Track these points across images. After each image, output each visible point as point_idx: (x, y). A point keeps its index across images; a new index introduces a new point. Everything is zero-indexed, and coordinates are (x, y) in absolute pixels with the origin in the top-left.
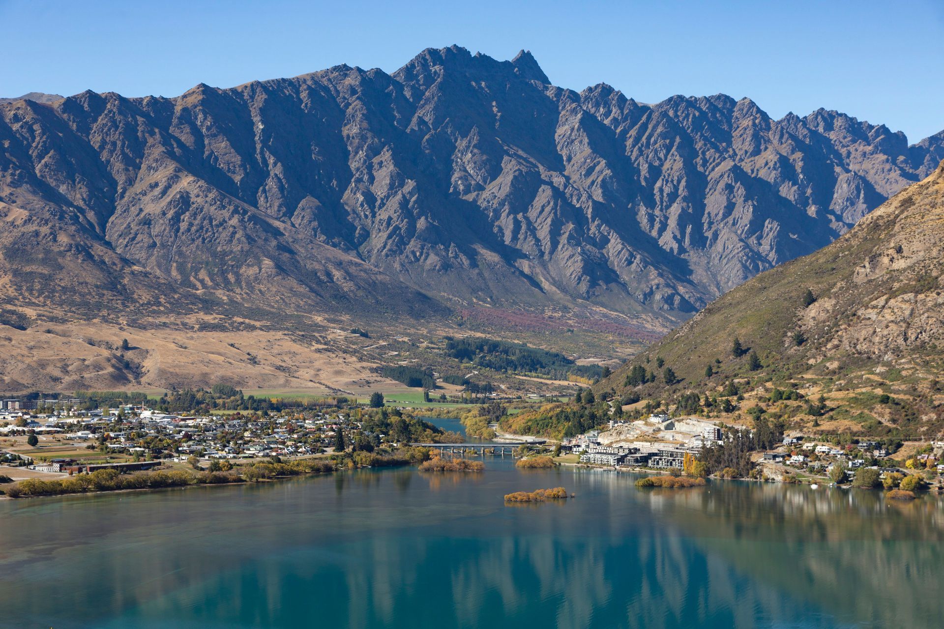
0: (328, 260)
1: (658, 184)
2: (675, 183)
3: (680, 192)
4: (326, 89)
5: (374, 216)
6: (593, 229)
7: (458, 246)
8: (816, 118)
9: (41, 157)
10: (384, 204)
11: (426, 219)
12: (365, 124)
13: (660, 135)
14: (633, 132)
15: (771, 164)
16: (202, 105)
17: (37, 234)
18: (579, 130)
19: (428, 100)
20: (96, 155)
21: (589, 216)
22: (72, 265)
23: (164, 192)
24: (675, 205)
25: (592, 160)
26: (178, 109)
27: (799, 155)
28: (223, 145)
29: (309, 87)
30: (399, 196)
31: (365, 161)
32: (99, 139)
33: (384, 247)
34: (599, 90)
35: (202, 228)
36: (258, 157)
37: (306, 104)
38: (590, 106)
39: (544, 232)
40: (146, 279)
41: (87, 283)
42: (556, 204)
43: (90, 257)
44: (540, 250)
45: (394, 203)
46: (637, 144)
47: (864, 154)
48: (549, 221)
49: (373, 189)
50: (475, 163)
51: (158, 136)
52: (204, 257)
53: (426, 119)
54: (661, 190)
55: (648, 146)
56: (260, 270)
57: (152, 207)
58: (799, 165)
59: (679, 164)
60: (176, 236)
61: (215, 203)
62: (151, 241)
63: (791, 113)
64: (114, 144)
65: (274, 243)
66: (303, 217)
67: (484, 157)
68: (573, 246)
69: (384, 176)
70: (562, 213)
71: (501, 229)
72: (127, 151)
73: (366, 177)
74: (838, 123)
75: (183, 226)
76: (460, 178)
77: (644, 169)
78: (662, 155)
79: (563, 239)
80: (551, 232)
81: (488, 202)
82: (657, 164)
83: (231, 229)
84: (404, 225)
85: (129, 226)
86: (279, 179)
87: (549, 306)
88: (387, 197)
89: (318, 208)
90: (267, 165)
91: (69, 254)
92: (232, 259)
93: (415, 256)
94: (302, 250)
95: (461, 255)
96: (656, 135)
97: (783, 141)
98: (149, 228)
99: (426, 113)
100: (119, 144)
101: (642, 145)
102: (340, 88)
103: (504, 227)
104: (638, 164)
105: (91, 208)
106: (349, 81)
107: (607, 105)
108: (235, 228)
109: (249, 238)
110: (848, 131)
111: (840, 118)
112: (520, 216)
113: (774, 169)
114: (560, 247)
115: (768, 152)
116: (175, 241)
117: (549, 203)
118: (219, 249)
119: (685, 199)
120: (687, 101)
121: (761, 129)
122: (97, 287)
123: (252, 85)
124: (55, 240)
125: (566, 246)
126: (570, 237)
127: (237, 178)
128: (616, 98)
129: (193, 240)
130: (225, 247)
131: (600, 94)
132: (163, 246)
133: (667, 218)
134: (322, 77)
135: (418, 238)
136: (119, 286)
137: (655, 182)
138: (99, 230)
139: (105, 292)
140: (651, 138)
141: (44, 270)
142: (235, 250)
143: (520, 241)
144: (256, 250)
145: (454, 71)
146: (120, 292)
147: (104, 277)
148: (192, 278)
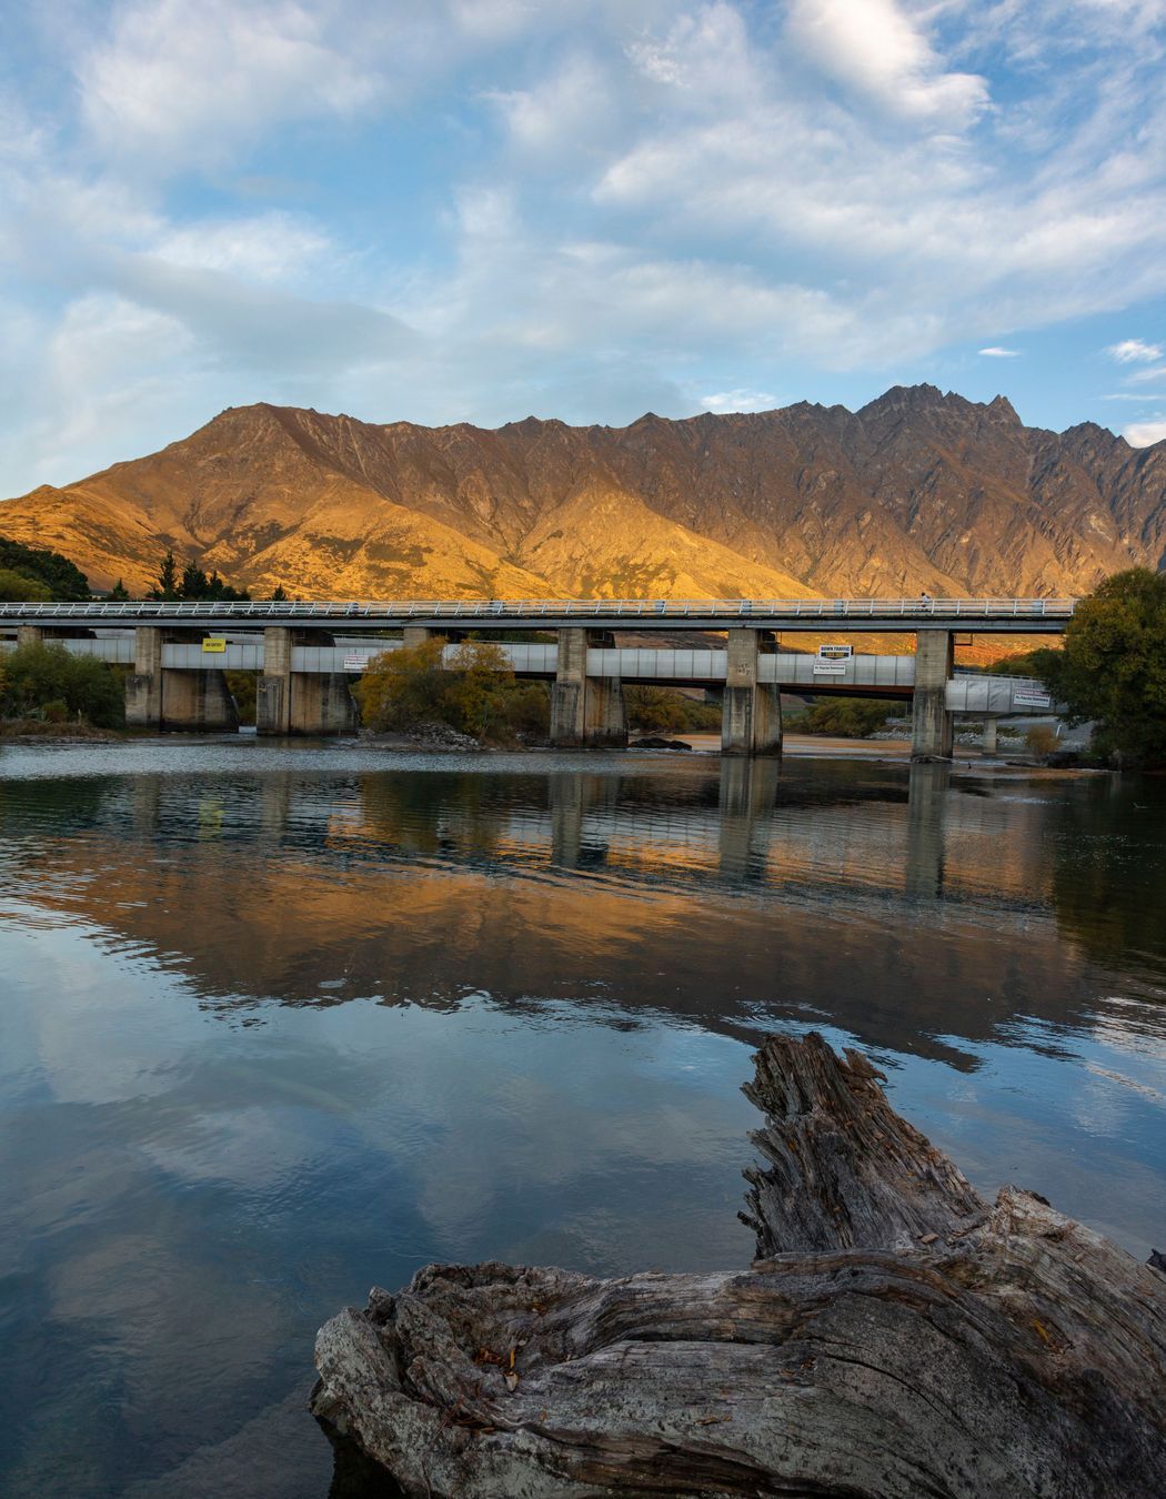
10: (835, 533)
16: (645, 431)
26: (621, 438)
30: (852, 521)
40: (522, 581)
57: (567, 521)
61: (634, 515)
64: (546, 465)
66: (743, 543)
69: (834, 505)
85: (541, 541)
92: (642, 574)
100: (551, 464)
105: (508, 525)
106: (808, 416)
118: (631, 562)
130: (637, 561)
136: (487, 587)
137: (1147, 522)
138: (512, 547)
139: (467, 591)
140: (1143, 477)
141: (403, 566)
142: (648, 563)
143: (986, 575)
144: (671, 563)
145: (923, 409)
146: (485, 592)
147: (470, 577)
148: (594, 592)
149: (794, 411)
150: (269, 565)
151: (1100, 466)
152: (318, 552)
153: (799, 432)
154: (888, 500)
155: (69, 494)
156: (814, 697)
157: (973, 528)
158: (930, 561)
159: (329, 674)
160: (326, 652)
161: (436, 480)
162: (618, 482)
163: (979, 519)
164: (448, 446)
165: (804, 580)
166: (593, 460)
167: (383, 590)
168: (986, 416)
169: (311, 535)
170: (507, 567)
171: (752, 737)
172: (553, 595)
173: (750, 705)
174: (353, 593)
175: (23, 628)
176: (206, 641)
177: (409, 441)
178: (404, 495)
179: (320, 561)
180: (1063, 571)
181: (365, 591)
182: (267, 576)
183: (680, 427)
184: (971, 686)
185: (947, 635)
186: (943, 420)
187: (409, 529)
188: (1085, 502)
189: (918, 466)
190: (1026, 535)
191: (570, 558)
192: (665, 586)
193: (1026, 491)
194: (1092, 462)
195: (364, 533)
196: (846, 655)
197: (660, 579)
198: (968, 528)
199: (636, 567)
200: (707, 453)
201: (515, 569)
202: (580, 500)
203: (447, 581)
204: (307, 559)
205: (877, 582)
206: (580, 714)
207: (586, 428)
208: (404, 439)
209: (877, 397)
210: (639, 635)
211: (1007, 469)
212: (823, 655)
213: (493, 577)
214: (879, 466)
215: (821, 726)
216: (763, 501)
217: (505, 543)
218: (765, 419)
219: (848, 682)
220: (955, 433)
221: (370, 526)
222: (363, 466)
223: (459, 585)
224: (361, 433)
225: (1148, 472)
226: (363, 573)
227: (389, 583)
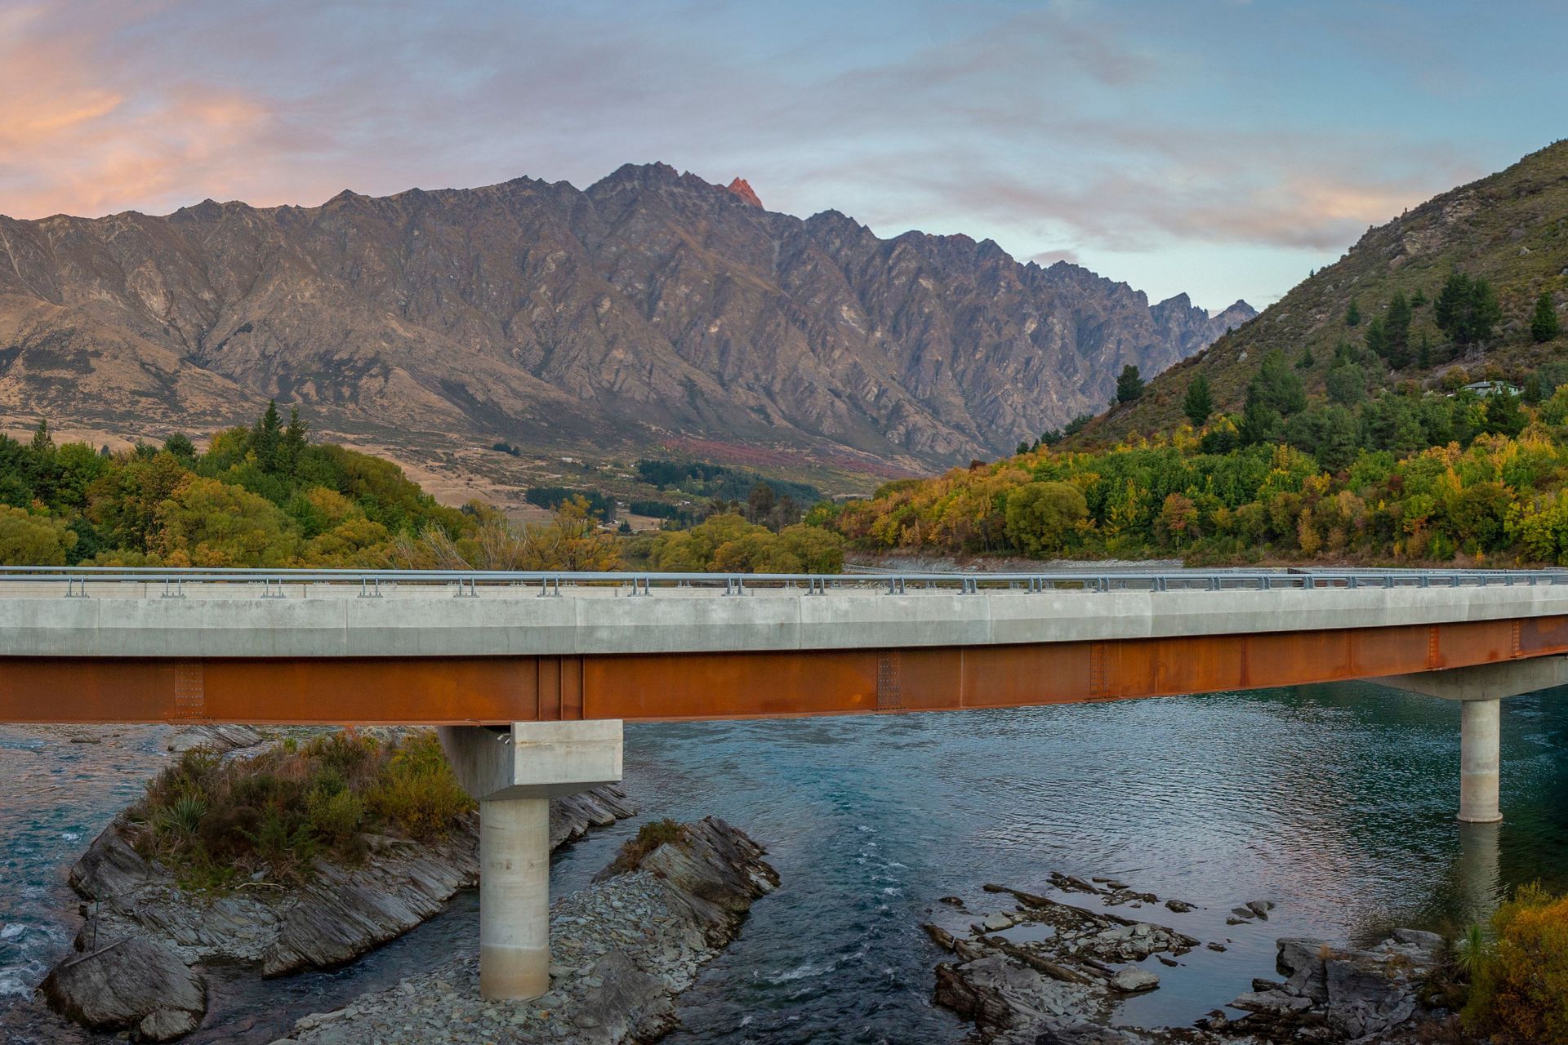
5: (554, 333)
16: (344, 210)
20: (206, 267)
29: (479, 198)
33: (567, 369)
35: (316, 334)
39: (770, 360)
44: (766, 380)
56: (386, 381)
60: (282, 344)
64: (228, 252)
75: (293, 332)
78: (902, 287)
81: (701, 325)
85: (227, 337)
100: (234, 251)
102: (517, 201)
105: (187, 321)
106: (530, 192)
123: (408, 192)
134: (498, 190)
136: (167, 392)
137: (897, 315)
138: (193, 346)
139: (143, 399)
140: (890, 269)
141: (67, 374)
142: (356, 358)
143: (740, 368)
144: (383, 357)
145: (658, 188)
146: (165, 399)
147: (147, 381)
148: (293, 393)
149: (513, 187)
151: (846, 255)
153: (520, 209)
154: (626, 286)
157: (722, 317)
158: (677, 352)
161: (99, 275)
162: (313, 267)
163: (728, 307)
164: (112, 237)
165: (537, 373)
166: (283, 243)
167: (45, 403)
168: (726, 198)
170: (190, 368)
172: (246, 399)
174: (12, 409)
177: (67, 234)
178: (64, 295)
180: (819, 364)
181: (25, 405)
183: (383, 204)
186: (680, 201)
187: (72, 331)
188: (836, 292)
189: (657, 248)
190: (778, 325)
191: (263, 355)
192: (376, 384)
193: (773, 279)
194: (839, 250)
195: (21, 340)
197: (372, 376)
198: (716, 317)
199: (342, 363)
200: (416, 233)
201: (199, 370)
202: (271, 288)
203: (120, 388)
205: (622, 375)
207: (273, 209)
208: (62, 234)
209: (608, 175)
211: (752, 255)
213: (174, 381)
214: (614, 249)
216: (484, 285)
217: (185, 342)
218: (481, 195)
220: (696, 215)
221: (26, 332)
222: (16, 267)
223: (133, 392)
224: (12, 230)
225: (895, 264)
226: (21, 385)
227: (53, 393)
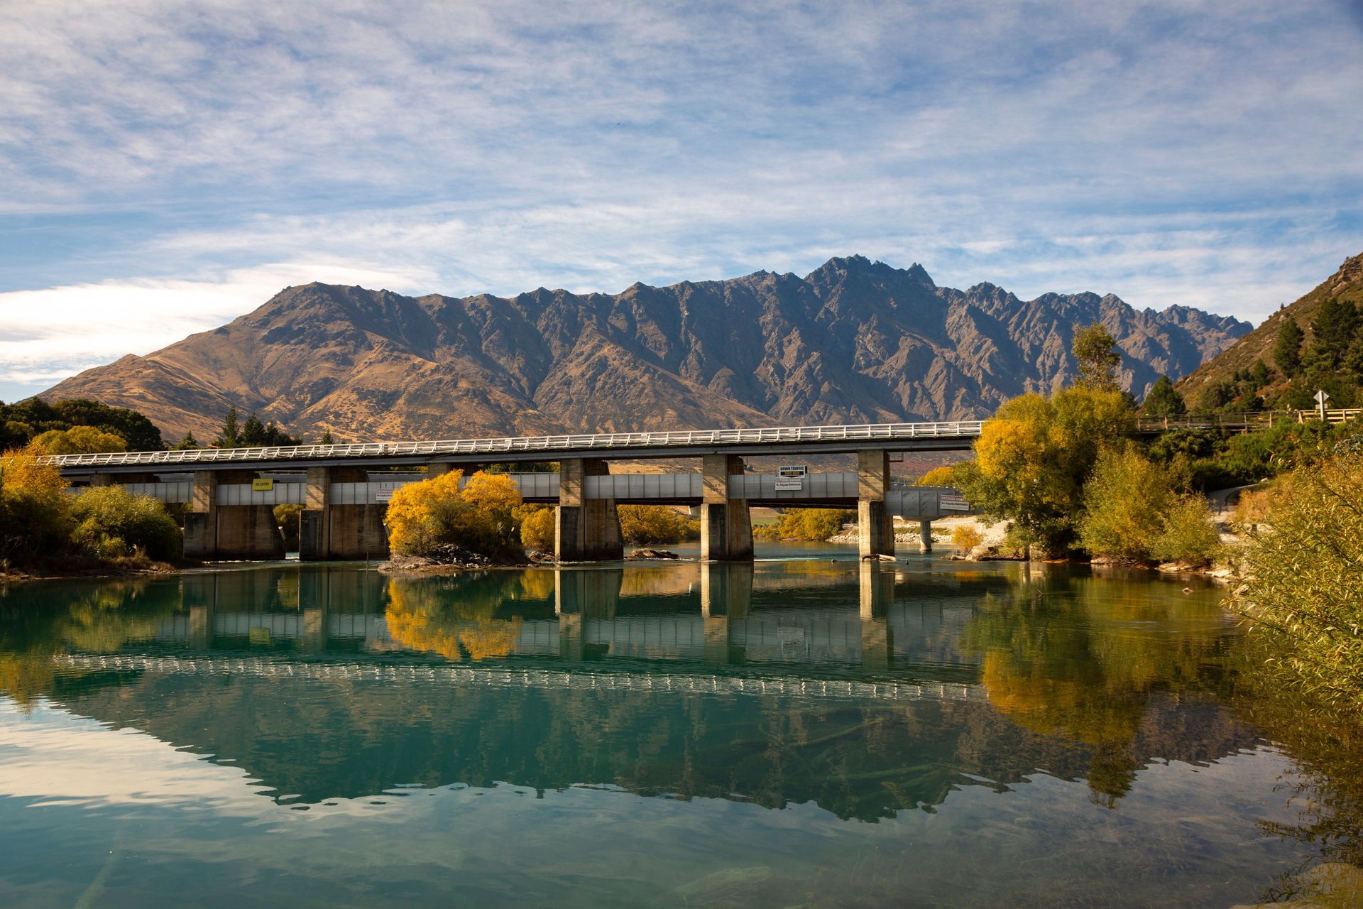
0: (731, 412)
1: (1040, 359)
2: (1056, 357)
3: (1061, 365)
4: (747, 290)
5: (783, 384)
6: (984, 393)
7: (858, 406)
8: (1171, 312)
9: (488, 335)
10: (792, 374)
11: (830, 383)
12: (778, 313)
13: (1038, 320)
14: (1014, 319)
15: (1140, 344)
16: (636, 297)
17: (440, 381)
18: (966, 316)
19: (834, 295)
20: (540, 337)
21: (980, 383)
22: (465, 407)
23: (586, 360)
24: (1058, 375)
25: (979, 340)
26: (617, 303)
27: (1164, 336)
28: (652, 328)
29: (731, 287)
30: (806, 365)
31: (776, 341)
32: (544, 323)
33: (791, 409)
34: (982, 287)
35: (615, 385)
36: (683, 338)
37: (729, 299)
38: (974, 301)
39: (938, 397)
40: (538, 421)
41: (475, 423)
42: (949, 372)
43: (486, 401)
44: (936, 412)
45: (800, 372)
46: (1018, 328)
47: (1218, 339)
48: (943, 386)
49: (782, 362)
50: (875, 342)
51: (594, 321)
52: (613, 410)
53: (832, 309)
54: (1043, 364)
55: (1028, 330)
56: (663, 420)
57: (574, 370)
58: (1166, 344)
59: (1058, 341)
60: (591, 393)
61: (629, 364)
62: (569, 398)
63: (1148, 309)
64: (555, 326)
65: (680, 397)
66: (718, 384)
67: (883, 337)
68: (966, 407)
69: (791, 351)
70: (954, 380)
71: (899, 395)
72: (565, 331)
73: (777, 353)
74: (1191, 316)
75: (599, 384)
76: (861, 355)
77: (1026, 347)
78: (1041, 336)
79: (957, 402)
80: (945, 396)
81: (887, 373)
82: (1037, 343)
83: (641, 386)
84: (808, 390)
85: (553, 387)
86: (699, 354)
87: (945, 458)
88: (795, 368)
89: (731, 376)
90: (690, 344)
91: (465, 398)
92: (638, 412)
93: (819, 416)
94: (707, 404)
95: (862, 414)
96: (1035, 319)
97: (1148, 325)
98: (568, 387)
99: (833, 305)
100: (559, 326)
101: (1023, 329)
102: (758, 288)
103: (901, 393)
104: (1021, 344)
105: (525, 375)
106: (766, 282)
107: (990, 299)
108: (644, 384)
109: (656, 392)
110: (1201, 322)
111: (1192, 312)
112: (916, 384)
113: (1143, 347)
114: (954, 409)
115: (1136, 335)
116: (589, 397)
117: (942, 371)
118: (628, 403)
119: (1066, 370)
120: (1059, 297)
121: (1127, 317)
122: (484, 426)
123: (682, 284)
124: (455, 386)
125: (960, 408)
126: (963, 400)
127: (662, 354)
128: (997, 293)
129: (606, 396)
130: (633, 401)
131: (983, 290)
132: (579, 402)
133: (1050, 387)
134: (744, 281)
135: (822, 400)
138: (528, 393)
139: (492, 431)
141: (436, 412)
142: (642, 403)
144: (662, 402)
145: (857, 274)
146: (507, 432)
149: (755, 278)
150: (322, 415)
152: (364, 403)
155: (150, 361)
156: (783, 509)
159: (364, 505)
160: (361, 487)
161: (462, 341)
164: (473, 314)
167: (420, 432)
168: (906, 279)
169: (358, 389)
170: (527, 410)
171: (727, 545)
172: (565, 432)
173: (724, 519)
174: (396, 436)
175: (96, 476)
176: (255, 481)
177: (441, 310)
178: (437, 354)
179: (366, 410)
181: (405, 434)
182: (320, 424)
183: (663, 292)
184: (905, 495)
185: (882, 454)
186: (873, 283)
192: (655, 421)
195: (403, 385)
196: (801, 473)
197: (653, 416)
200: (686, 314)
201: (533, 411)
204: (355, 409)
206: (580, 532)
207: (586, 296)
208: (437, 309)
209: (821, 266)
210: (638, 463)
212: (783, 474)
213: (514, 419)
215: (790, 533)
216: (733, 350)
217: (522, 390)
219: (804, 496)
220: (883, 293)
221: (407, 380)
224: (400, 304)
226: (403, 419)
227: (425, 426)
